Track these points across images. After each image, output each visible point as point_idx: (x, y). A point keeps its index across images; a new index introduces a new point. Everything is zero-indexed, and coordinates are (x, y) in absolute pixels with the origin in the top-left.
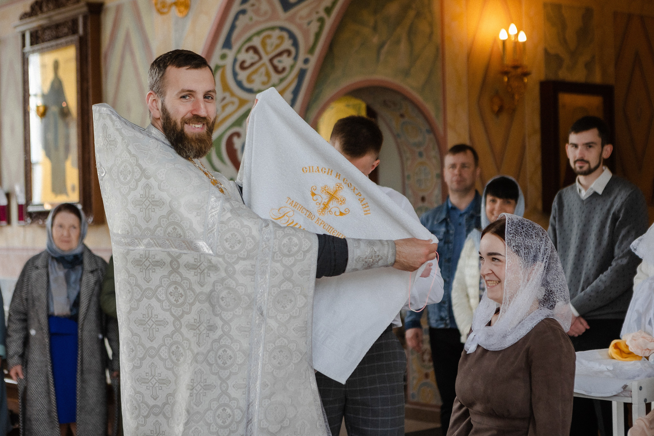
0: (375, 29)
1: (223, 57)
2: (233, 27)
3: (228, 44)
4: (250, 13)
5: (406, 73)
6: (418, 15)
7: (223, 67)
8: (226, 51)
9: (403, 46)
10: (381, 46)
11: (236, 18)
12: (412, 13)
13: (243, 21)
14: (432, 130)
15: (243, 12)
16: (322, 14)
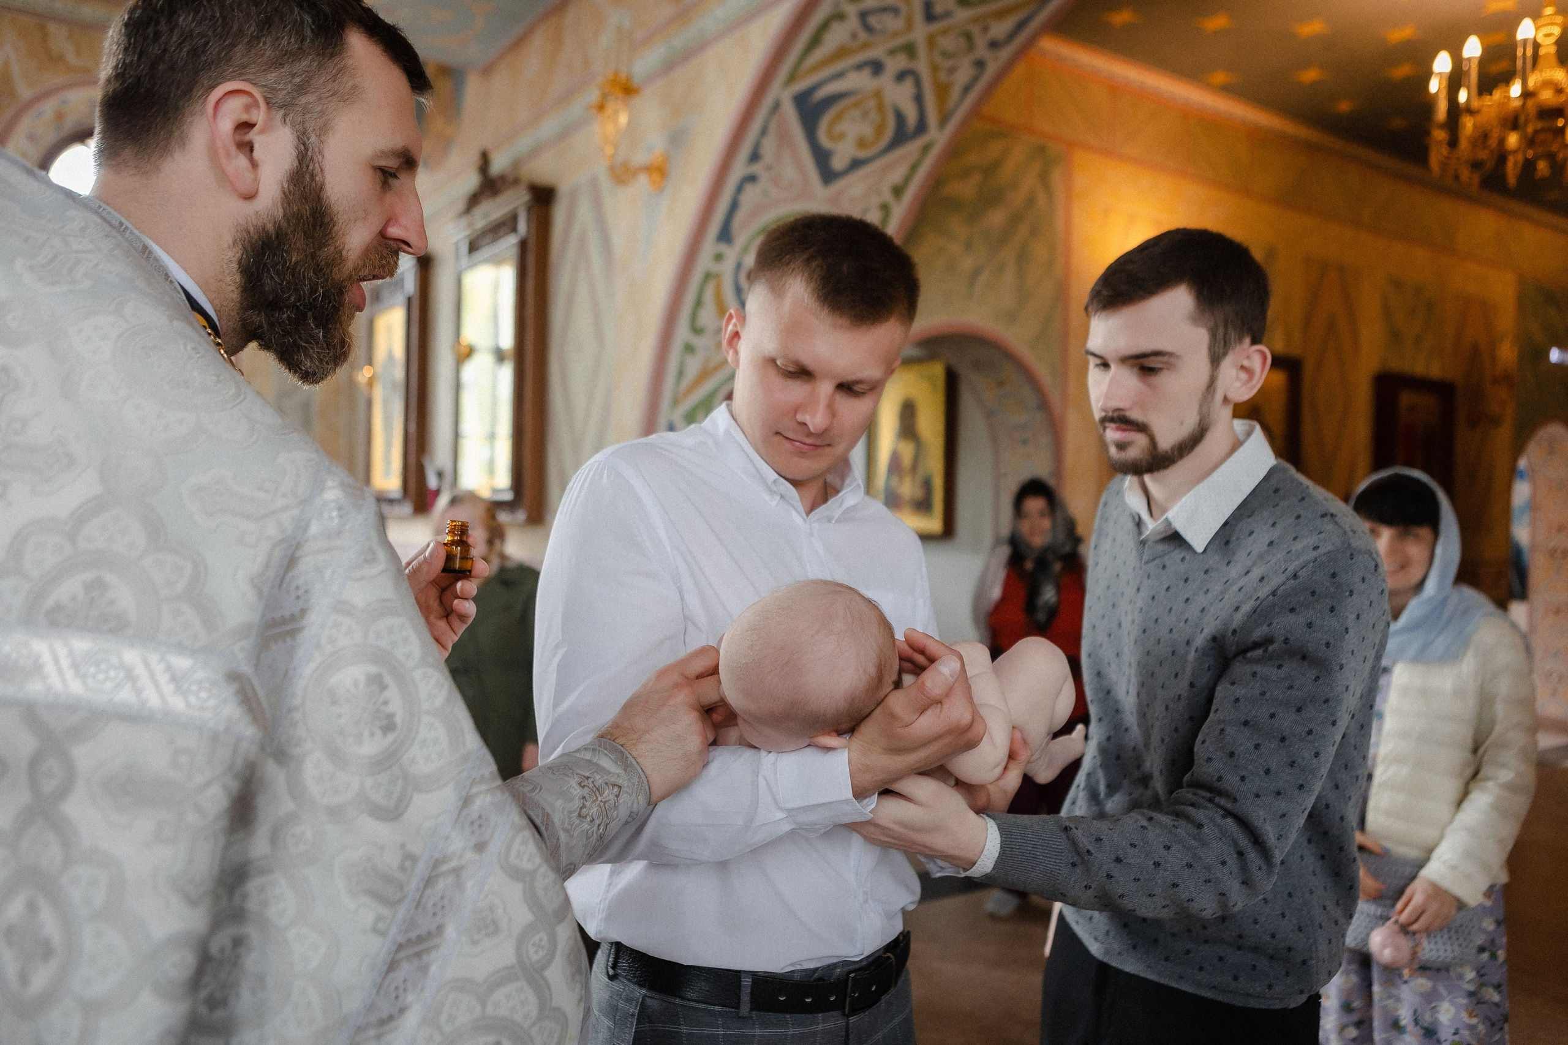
0: (969, 246)
1: (719, 257)
2: (734, 206)
3: (725, 235)
4: (764, 183)
5: (1011, 317)
6: (1034, 232)
7: (718, 276)
8: (723, 248)
9: (1009, 277)
10: (975, 274)
11: (740, 189)
12: (1023, 230)
13: (750, 195)
14: (1044, 405)
15: (752, 179)
16: (887, 196)
